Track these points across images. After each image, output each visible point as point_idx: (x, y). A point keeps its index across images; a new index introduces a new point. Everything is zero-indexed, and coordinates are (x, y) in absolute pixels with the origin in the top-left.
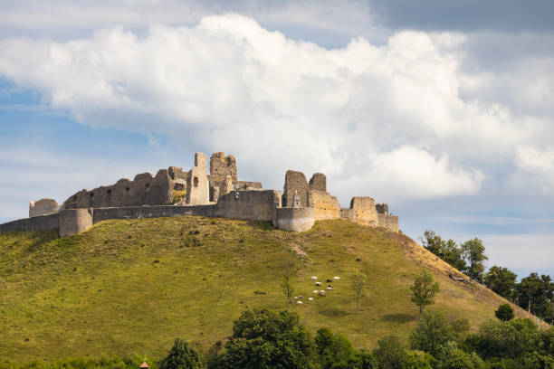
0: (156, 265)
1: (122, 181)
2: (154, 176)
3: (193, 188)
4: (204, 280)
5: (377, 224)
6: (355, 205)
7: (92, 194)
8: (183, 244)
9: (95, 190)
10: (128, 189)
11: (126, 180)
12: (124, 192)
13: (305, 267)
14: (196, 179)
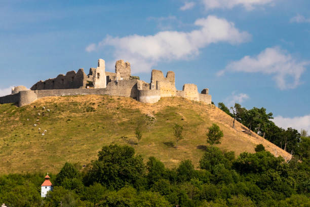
0: (68, 122)
1: (60, 76)
2: (76, 73)
3: (97, 79)
4: (94, 130)
5: (198, 100)
6: (185, 88)
7: (44, 83)
8: (85, 110)
9: (47, 81)
10: (63, 80)
11: (62, 75)
12: (61, 82)
13: (152, 123)
14: (98, 74)
